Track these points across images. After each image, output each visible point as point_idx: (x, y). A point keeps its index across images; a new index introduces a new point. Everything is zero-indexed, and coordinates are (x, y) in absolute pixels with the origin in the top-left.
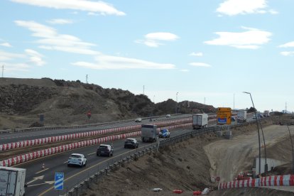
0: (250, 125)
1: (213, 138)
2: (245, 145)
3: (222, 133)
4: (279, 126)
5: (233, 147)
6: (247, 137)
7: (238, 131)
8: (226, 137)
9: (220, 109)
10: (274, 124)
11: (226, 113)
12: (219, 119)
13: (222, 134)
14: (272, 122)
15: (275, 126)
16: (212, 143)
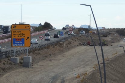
0: (51, 47)
1: (7, 66)
2: (53, 74)
3: (18, 59)
4: (88, 47)
5: (37, 78)
6: (51, 63)
7: (38, 56)
8: (25, 65)
9: (14, 26)
10: (80, 45)
11: (22, 32)
12: (14, 41)
13: (18, 61)
14: (77, 43)
15: (83, 48)
16: (7, 74)
